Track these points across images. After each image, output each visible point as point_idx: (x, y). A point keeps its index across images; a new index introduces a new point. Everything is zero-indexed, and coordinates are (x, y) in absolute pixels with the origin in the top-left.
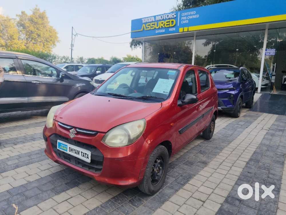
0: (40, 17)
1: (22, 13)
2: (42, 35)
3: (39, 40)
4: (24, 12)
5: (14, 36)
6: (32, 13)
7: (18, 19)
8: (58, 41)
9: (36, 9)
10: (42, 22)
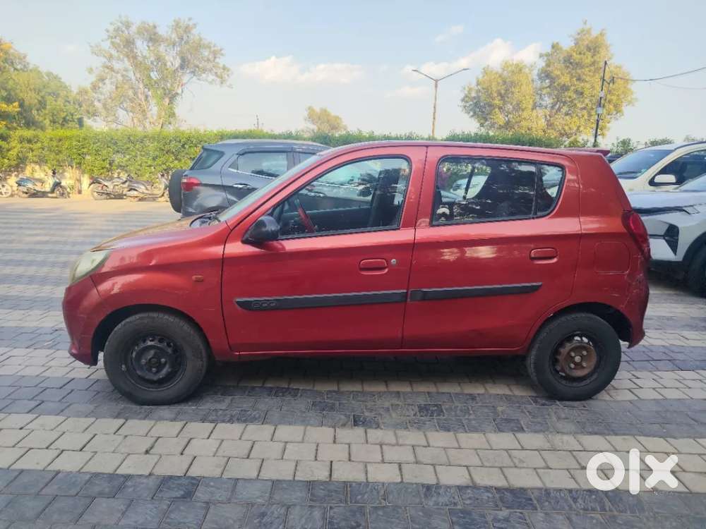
0: (589, 49)
1: (553, 47)
2: (587, 92)
3: (579, 105)
4: (557, 43)
5: (524, 102)
6: (572, 44)
7: (541, 64)
8: (630, 102)
9: (583, 31)
10: (592, 60)
